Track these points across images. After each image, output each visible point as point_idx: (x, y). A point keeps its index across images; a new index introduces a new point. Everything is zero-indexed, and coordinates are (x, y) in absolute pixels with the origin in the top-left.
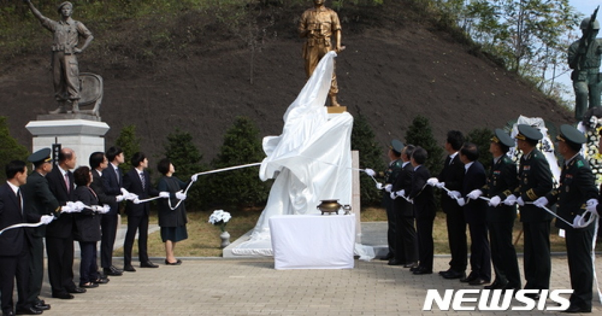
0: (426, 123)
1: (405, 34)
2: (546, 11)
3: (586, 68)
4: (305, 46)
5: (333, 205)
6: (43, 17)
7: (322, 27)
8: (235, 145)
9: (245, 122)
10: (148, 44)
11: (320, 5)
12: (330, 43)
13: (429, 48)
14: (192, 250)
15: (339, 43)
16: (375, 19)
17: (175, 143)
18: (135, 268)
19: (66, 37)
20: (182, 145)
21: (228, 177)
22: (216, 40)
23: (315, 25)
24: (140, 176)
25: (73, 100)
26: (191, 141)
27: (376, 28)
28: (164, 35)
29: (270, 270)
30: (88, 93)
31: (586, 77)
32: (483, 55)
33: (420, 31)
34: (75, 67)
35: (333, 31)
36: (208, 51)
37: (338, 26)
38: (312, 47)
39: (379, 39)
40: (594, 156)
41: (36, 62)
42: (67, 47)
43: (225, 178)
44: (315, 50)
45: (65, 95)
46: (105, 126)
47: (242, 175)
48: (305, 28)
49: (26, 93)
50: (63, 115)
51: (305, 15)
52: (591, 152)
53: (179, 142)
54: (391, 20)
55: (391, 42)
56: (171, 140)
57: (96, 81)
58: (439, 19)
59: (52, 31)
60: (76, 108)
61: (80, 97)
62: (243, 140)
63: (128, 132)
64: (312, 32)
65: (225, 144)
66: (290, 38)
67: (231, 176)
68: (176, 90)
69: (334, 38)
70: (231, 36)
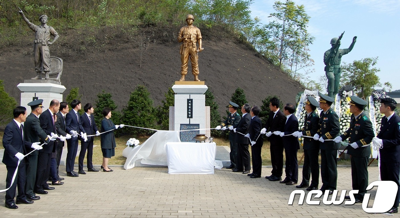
0: (242, 92)
1: (222, 44)
2: (296, 35)
3: (333, 65)
4: (182, 47)
5: (203, 137)
6: (30, 23)
7: (192, 37)
8: (137, 101)
9: (142, 88)
10: (82, 43)
11: (191, 24)
12: (196, 46)
13: (235, 52)
14: (116, 161)
15: (201, 46)
16: (207, 35)
17: (102, 99)
18: (85, 172)
19: (43, 35)
20: (106, 100)
21: (132, 119)
22: (120, 43)
23: (188, 35)
24: (89, 118)
25: (46, 72)
26: (111, 98)
27: (207, 41)
28: (92, 38)
29: (166, 174)
30: (54, 68)
31: (333, 69)
32: (262, 57)
33: (230, 43)
34: (48, 53)
35: (198, 39)
36: (116, 48)
37: (200, 37)
38: (185, 47)
39: (209, 46)
40: (345, 113)
41: (18, 50)
42: (44, 41)
43: (131, 120)
44: (187, 49)
45: (41, 69)
46: (63, 87)
47: (140, 118)
48: (182, 37)
49: (11, 68)
50: (39, 80)
51: (182, 29)
52: (343, 110)
53: (104, 98)
54: (215, 36)
55: (215, 48)
56: (99, 97)
57: (59, 62)
58: (239, 37)
59: (35, 31)
60: (48, 77)
61: (50, 70)
62: (141, 99)
63: (75, 92)
64: (186, 39)
65: (130, 100)
66: (161, 44)
67: (134, 119)
68: (99, 69)
69: (198, 42)
70: (128, 41)
